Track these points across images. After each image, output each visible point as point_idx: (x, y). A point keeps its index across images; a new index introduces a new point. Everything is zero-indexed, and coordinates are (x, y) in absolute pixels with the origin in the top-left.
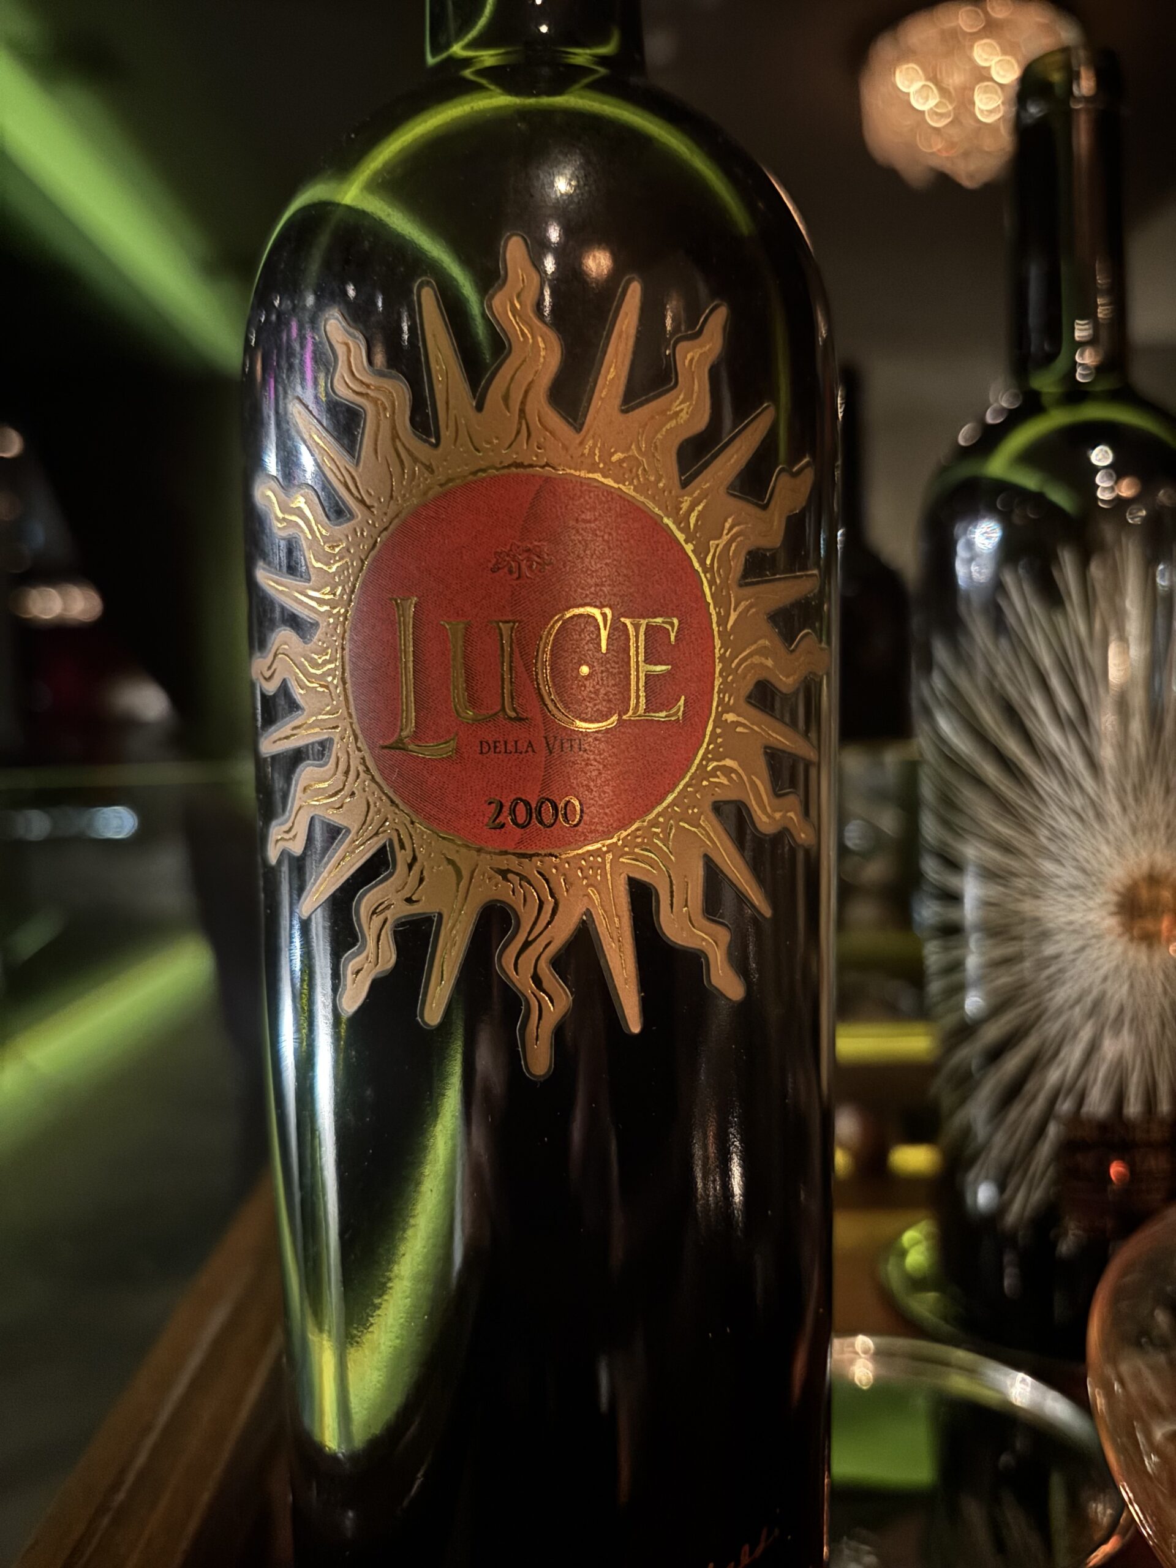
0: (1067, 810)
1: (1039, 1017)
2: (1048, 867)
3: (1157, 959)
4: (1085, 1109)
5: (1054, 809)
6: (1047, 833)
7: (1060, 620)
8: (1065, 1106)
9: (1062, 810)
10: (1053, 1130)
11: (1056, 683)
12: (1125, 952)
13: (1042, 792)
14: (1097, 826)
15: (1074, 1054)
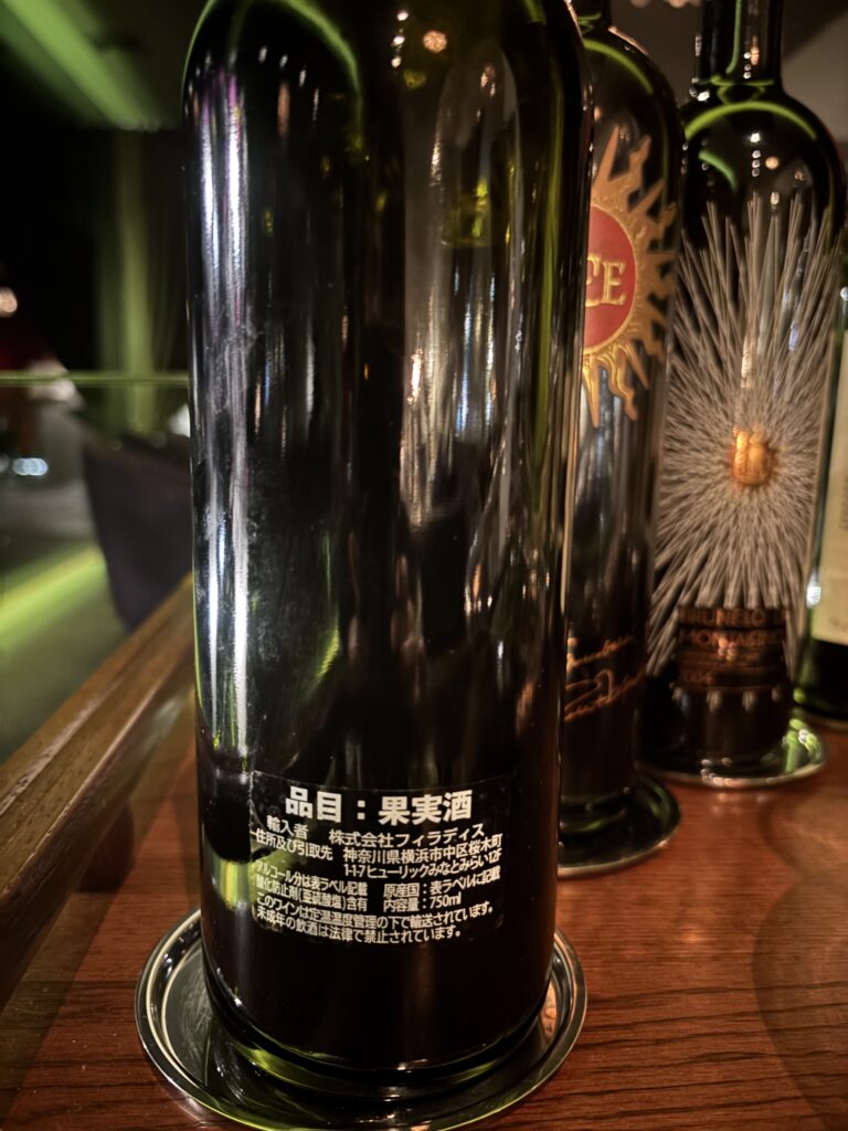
0: (700, 392)
1: (673, 537)
2: (684, 432)
3: (755, 501)
4: (698, 603)
5: (691, 392)
6: (684, 407)
7: (704, 254)
8: (684, 599)
9: (697, 393)
10: (675, 615)
11: (697, 301)
12: (734, 493)
13: (684, 380)
14: (720, 405)
15: (692, 563)
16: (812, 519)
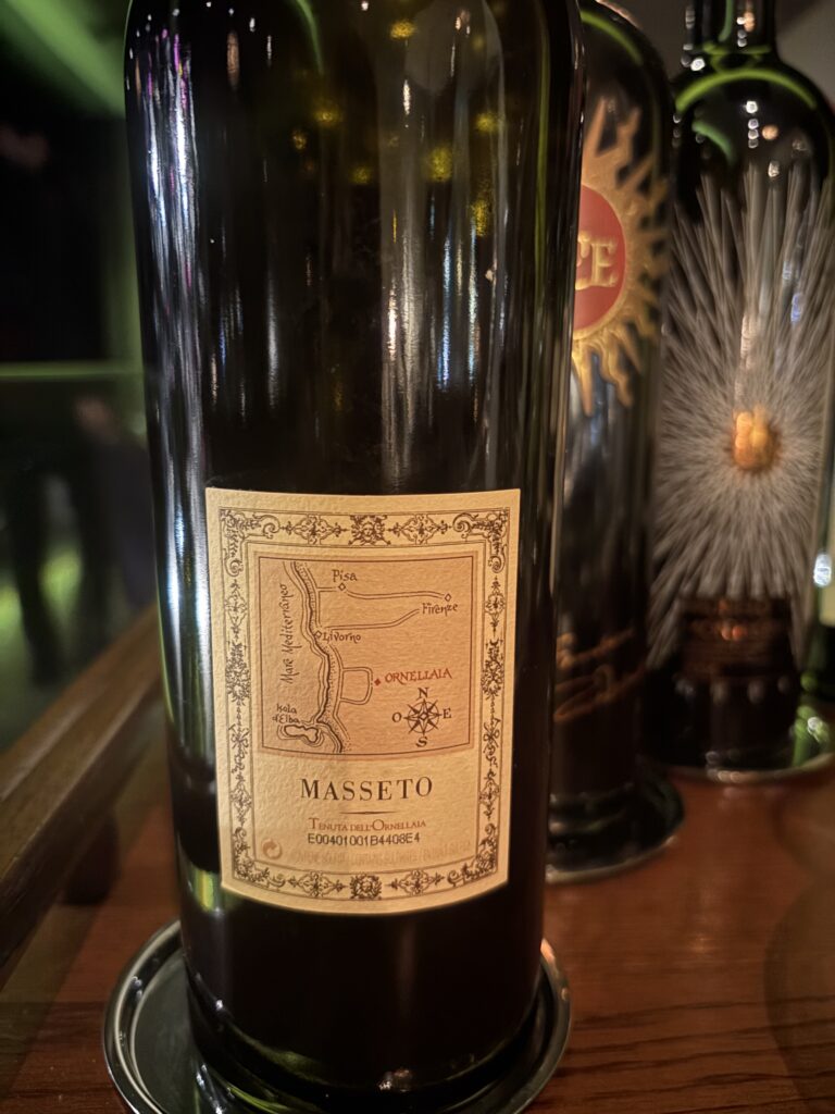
4: (700, 592)
5: (688, 375)
6: (682, 390)
7: (699, 230)
8: (686, 588)
9: (695, 375)
10: (676, 605)
14: (718, 387)
16: (817, 503)
